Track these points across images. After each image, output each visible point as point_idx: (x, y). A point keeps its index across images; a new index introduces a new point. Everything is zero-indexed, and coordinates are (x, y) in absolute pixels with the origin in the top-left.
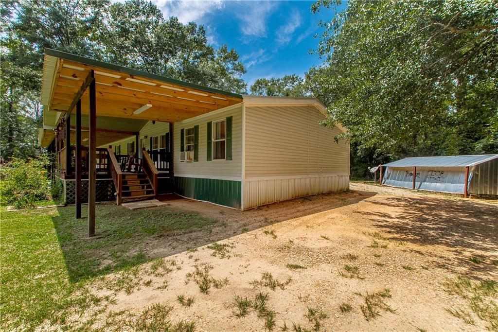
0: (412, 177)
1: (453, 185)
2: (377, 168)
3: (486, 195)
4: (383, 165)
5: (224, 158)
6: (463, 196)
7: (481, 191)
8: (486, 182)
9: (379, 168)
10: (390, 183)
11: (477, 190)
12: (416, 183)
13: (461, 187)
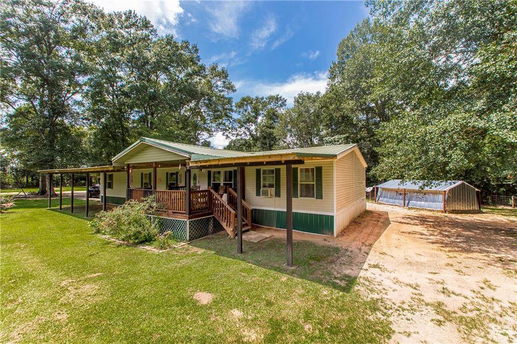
0: (401, 197)
1: (434, 203)
2: (372, 188)
3: (455, 210)
4: (377, 186)
5: (314, 197)
6: (442, 212)
7: (452, 207)
8: (455, 201)
9: (374, 188)
10: (382, 201)
11: (450, 207)
12: (406, 201)
13: (440, 205)
